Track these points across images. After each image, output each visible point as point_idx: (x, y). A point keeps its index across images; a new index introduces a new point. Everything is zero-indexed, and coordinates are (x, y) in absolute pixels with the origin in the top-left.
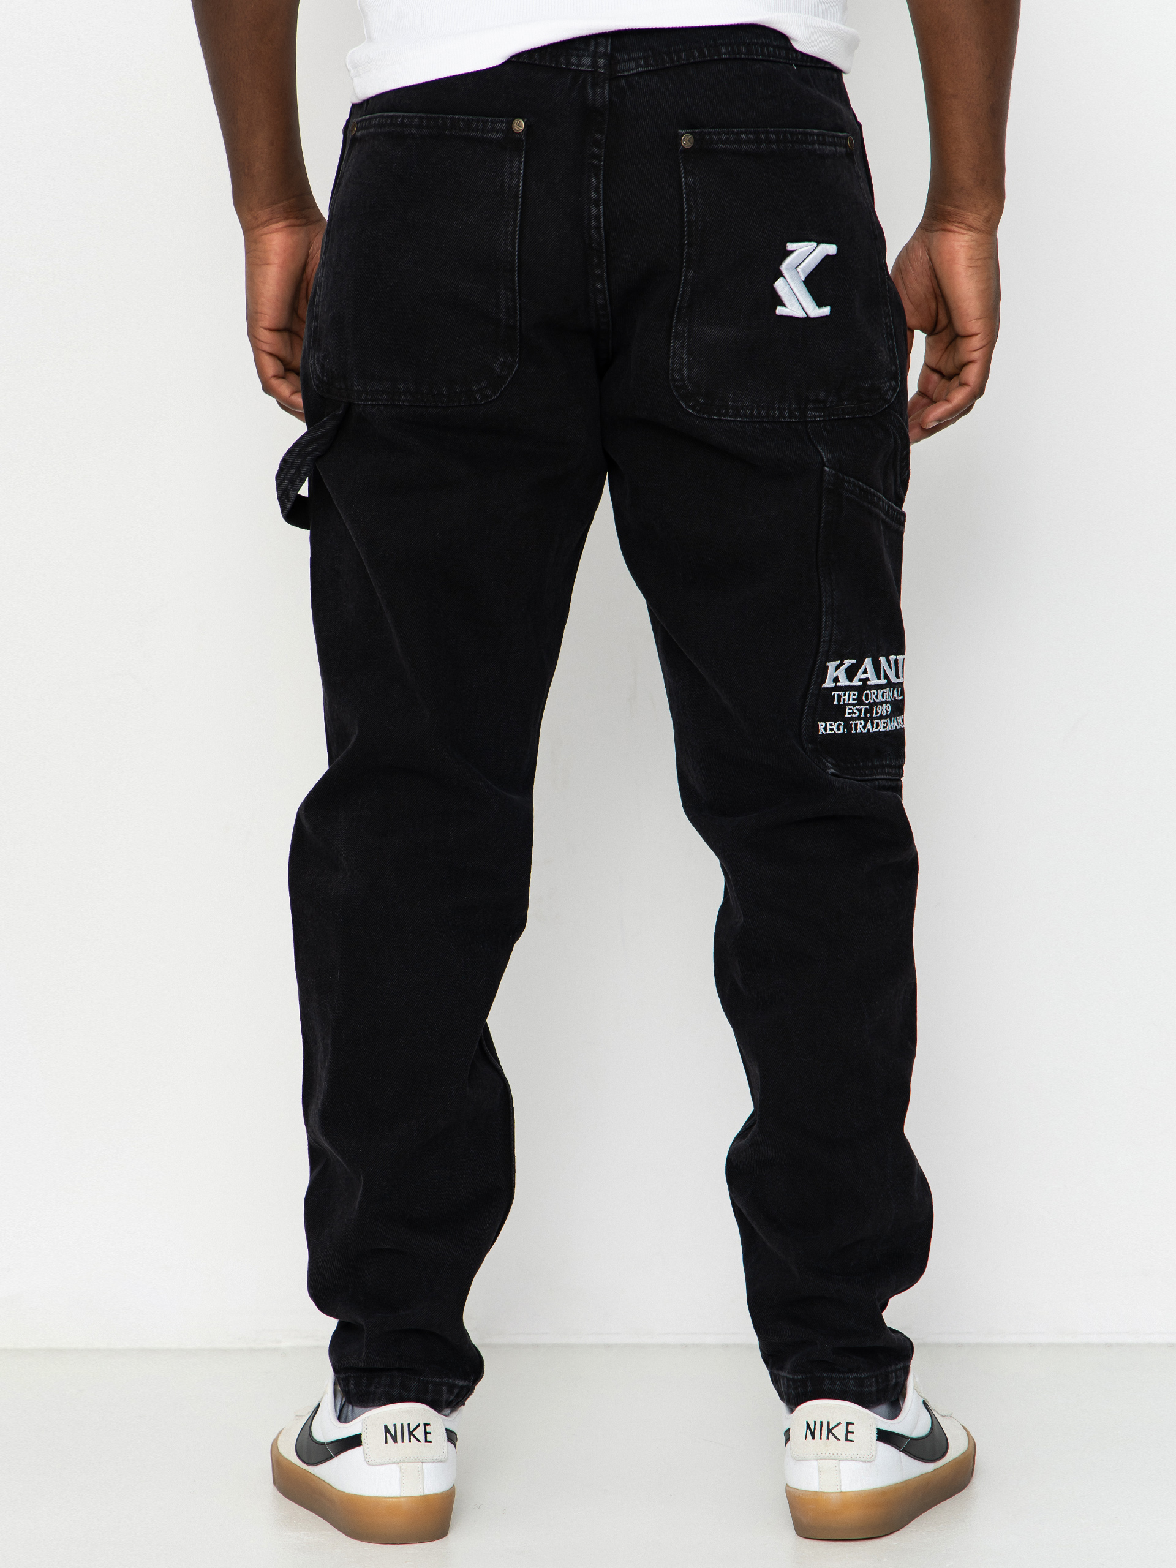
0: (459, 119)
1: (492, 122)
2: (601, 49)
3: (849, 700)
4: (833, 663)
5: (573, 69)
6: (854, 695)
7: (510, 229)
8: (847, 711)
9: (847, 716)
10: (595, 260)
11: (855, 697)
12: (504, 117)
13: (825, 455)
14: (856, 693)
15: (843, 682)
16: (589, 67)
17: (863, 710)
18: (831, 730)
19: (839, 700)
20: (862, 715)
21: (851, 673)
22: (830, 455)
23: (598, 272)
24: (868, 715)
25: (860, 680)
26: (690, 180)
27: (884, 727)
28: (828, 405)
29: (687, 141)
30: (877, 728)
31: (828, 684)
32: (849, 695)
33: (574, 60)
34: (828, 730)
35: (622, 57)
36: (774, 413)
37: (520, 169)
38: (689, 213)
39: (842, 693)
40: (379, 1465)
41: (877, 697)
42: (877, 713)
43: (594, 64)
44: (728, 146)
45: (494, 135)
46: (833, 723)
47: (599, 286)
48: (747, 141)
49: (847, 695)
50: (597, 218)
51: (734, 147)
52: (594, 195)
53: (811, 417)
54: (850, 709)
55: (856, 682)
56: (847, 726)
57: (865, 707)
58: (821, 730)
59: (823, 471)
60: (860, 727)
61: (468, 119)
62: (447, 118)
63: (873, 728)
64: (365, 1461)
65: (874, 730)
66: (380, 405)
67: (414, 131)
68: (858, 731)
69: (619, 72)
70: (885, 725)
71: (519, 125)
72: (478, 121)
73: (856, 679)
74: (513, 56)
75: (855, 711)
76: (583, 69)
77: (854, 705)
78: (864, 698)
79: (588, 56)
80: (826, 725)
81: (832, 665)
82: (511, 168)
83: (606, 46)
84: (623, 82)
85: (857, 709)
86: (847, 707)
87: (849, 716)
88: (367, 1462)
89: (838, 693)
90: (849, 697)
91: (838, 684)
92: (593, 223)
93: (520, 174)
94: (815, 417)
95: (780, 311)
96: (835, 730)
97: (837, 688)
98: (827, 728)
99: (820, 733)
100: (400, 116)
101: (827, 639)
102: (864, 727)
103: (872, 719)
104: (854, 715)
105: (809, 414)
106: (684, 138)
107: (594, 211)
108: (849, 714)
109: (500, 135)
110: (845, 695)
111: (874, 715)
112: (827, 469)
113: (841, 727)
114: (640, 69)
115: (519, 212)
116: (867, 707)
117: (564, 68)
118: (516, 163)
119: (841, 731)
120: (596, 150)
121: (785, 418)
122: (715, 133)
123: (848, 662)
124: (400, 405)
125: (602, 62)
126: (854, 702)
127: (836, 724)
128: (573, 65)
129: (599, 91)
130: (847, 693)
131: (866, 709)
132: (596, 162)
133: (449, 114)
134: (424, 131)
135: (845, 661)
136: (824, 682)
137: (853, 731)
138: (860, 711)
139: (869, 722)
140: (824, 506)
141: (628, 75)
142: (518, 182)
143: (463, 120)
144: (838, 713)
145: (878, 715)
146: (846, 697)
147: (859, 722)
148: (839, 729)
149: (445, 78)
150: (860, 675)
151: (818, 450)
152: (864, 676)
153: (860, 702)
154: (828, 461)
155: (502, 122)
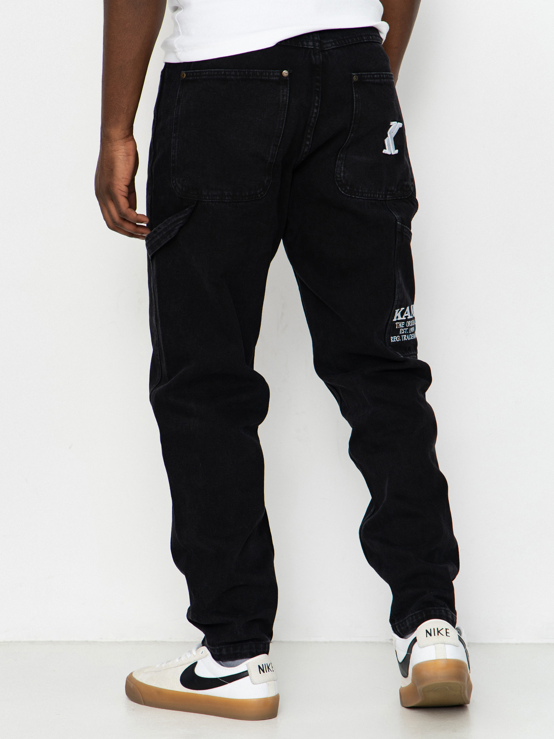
0: (256, 71)
1: (273, 72)
2: (316, 38)
3: (401, 326)
4: (398, 310)
5: (305, 47)
6: (403, 324)
7: (282, 119)
8: (401, 331)
9: (400, 333)
10: (309, 131)
11: (404, 324)
12: (278, 70)
13: (397, 217)
14: (404, 323)
15: (400, 318)
16: (312, 46)
17: (406, 330)
18: (395, 340)
19: (398, 327)
20: (406, 333)
21: (402, 314)
22: (398, 216)
23: (309, 136)
24: (408, 332)
25: (405, 317)
26: (357, 96)
27: (413, 337)
28: (394, 193)
29: (355, 78)
30: (410, 338)
31: (395, 320)
32: (402, 323)
33: (305, 43)
34: (394, 340)
35: (325, 42)
36: (376, 196)
37: (287, 93)
38: (356, 110)
39: (399, 323)
40: (259, 684)
41: (410, 324)
42: (411, 331)
43: (314, 45)
44: (370, 80)
45: (274, 78)
46: (396, 337)
47: (308, 143)
48: (377, 78)
49: (401, 324)
50: (316, 113)
51: (373, 80)
52: (316, 104)
53: (388, 198)
54: (402, 330)
55: (404, 318)
56: (401, 338)
57: (407, 329)
58: (392, 341)
59: (396, 223)
60: (405, 338)
61: (261, 71)
62: (250, 71)
63: (409, 338)
64: (252, 683)
65: (410, 339)
66: (216, 202)
67: (232, 77)
68: (404, 340)
69: (325, 48)
70: (413, 336)
71: (285, 73)
72: (266, 72)
73: (404, 316)
74: (279, 43)
75: (403, 331)
76: (309, 47)
77: (403, 328)
78: (406, 325)
79: (311, 41)
80: (393, 338)
81: (397, 311)
82: (283, 93)
83: (318, 37)
84: (327, 53)
85: (404, 330)
86: (401, 329)
87: (401, 333)
88: (253, 683)
89: (397, 323)
90: (401, 325)
91: (398, 319)
92: (314, 116)
93: (287, 95)
94: (389, 198)
95: (384, 151)
96: (397, 340)
97: (397, 321)
98: (394, 339)
99: (392, 342)
100: (223, 71)
101: (397, 299)
102: (406, 338)
103: (409, 334)
104: (403, 333)
105: (388, 196)
106: (355, 77)
107: (315, 111)
108: (401, 332)
109: (277, 78)
110: (400, 323)
111: (410, 332)
112: (398, 223)
113: (399, 338)
114: (333, 47)
115: (286, 111)
116: (408, 329)
117: (301, 47)
118: (285, 90)
119: (399, 340)
120: (318, 84)
121: (380, 198)
122: (365, 75)
123: (402, 309)
124: (225, 202)
125: (317, 44)
126: (403, 327)
127: (397, 337)
128: (305, 45)
129: (317, 57)
130: (401, 323)
131: (407, 330)
132: (317, 89)
133: (251, 69)
134: (238, 77)
135: (401, 309)
136: (393, 319)
137: (403, 340)
138: (405, 330)
139: (408, 335)
140: (397, 239)
141: (328, 50)
142: (286, 99)
143: (259, 72)
144: (396, 332)
145: (411, 332)
146: (400, 325)
147: (404, 336)
148: (398, 339)
149: (246, 53)
150: (405, 315)
151: (393, 214)
152: (406, 315)
153: (405, 327)
154: (398, 219)
155: (278, 72)
